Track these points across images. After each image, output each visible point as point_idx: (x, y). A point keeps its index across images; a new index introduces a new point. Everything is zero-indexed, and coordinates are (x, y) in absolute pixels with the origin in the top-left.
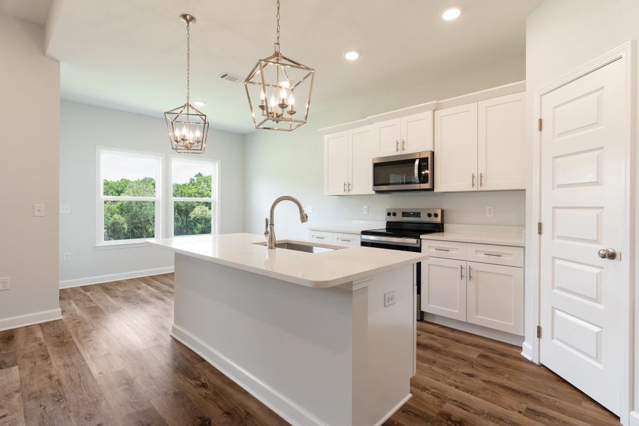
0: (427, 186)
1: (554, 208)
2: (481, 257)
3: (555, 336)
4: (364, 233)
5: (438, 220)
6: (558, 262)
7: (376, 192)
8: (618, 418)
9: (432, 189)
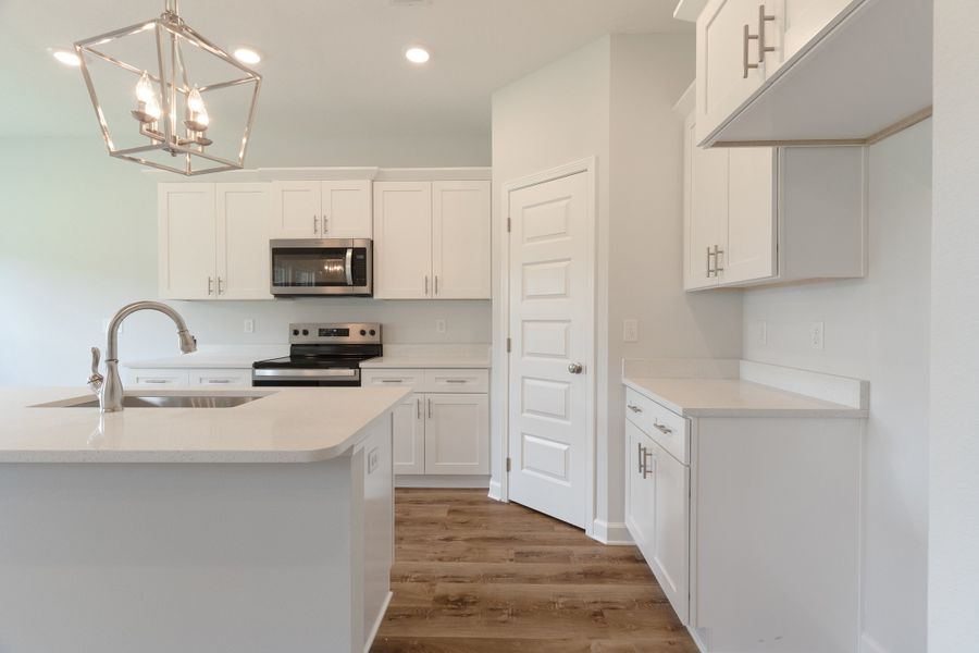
0: (365, 290)
1: (524, 321)
2: (443, 385)
3: (525, 465)
4: (258, 365)
5: (375, 339)
6: (527, 381)
7: (276, 296)
8: (584, 531)
9: (371, 295)
